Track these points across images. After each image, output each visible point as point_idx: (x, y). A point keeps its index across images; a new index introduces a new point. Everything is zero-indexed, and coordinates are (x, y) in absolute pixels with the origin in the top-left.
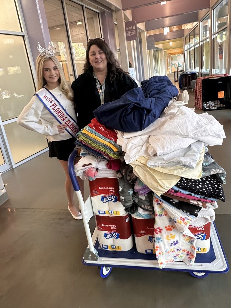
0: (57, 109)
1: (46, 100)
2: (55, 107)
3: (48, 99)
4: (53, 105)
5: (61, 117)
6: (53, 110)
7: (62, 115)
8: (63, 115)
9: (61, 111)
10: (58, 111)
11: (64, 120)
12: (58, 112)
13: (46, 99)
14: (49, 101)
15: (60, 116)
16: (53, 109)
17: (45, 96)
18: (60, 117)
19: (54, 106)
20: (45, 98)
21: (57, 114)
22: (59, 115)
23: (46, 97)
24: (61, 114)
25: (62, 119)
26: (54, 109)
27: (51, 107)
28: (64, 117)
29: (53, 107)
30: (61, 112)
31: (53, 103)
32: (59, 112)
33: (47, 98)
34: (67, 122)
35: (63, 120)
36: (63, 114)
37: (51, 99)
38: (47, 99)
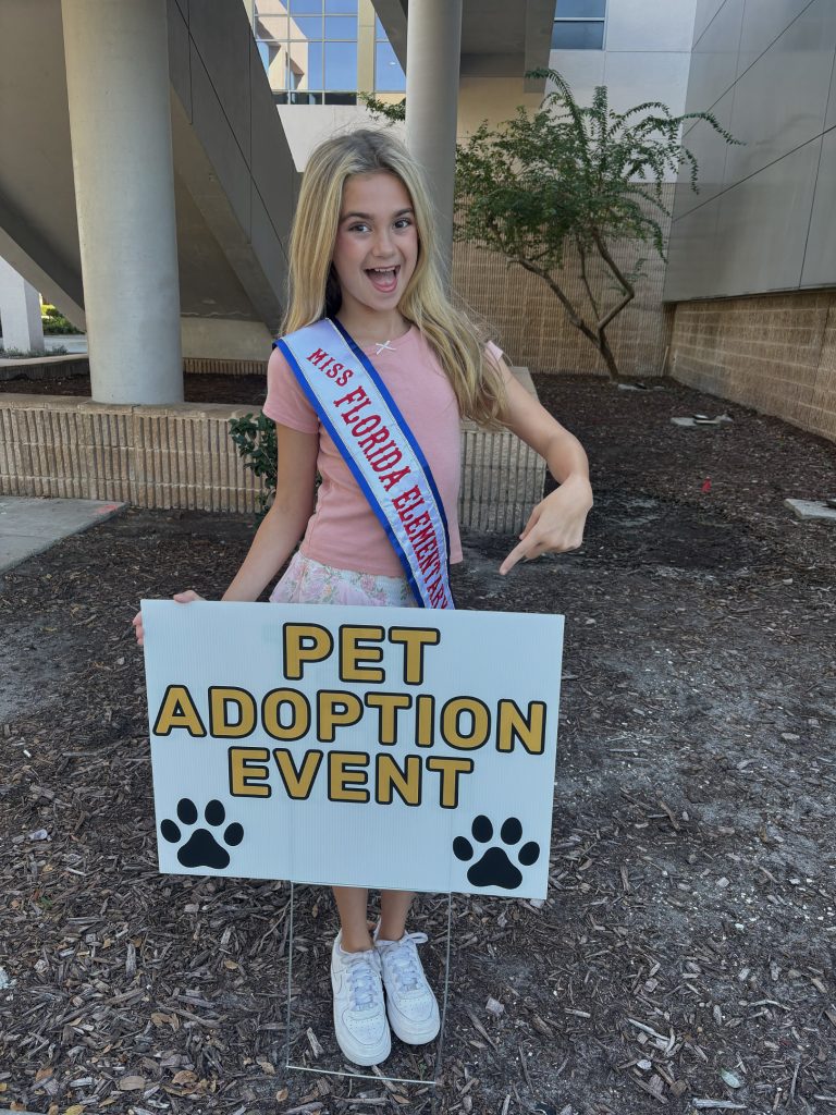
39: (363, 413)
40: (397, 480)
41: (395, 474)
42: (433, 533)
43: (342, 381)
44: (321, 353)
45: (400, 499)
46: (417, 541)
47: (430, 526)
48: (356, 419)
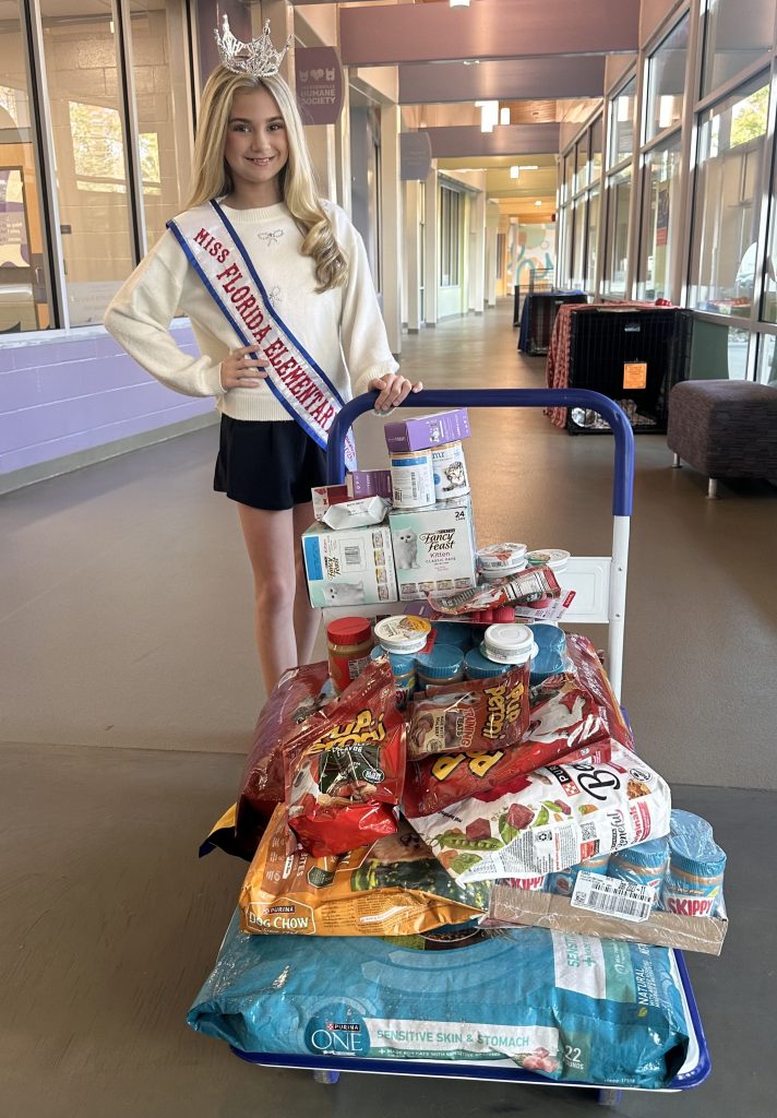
0: (239, 291)
1: (206, 248)
2: (233, 281)
3: (212, 246)
4: (227, 273)
5: (252, 325)
6: (227, 291)
7: (254, 315)
8: (259, 318)
9: (252, 298)
10: (242, 297)
11: (262, 336)
12: (242, 301)
13: (205, 243)
14: (214, 252)
15: (248, 320)
16: (225, 287)
17: (203, 230)
18: (248, 324)
19: (231, 277)
20: (199, 240)
21: (238, 308)
22: (245, 314)
23: (204, 237)
24: (251, 314)
25: (255, 335)
26: (229, 288)
27: (219, 277)
28: (262, 326)
29: (226, 280)
30: (252, 305)
31: (228, 264)
32: (245, 303)
33: (208, 238)
34: (273, 347)
35: (258, 337)
36: (257, 312)
37: (222, 249)
38: (209, 243)
39: (238, 284)
40: (264, 335)
41: (262, 331)
42: (303, 373)
43: (221, 259)
44: (205, 233)
45: (268, 349)
46: (288, 380)
47: (299, 368)
48: (233, 289)
